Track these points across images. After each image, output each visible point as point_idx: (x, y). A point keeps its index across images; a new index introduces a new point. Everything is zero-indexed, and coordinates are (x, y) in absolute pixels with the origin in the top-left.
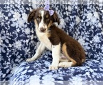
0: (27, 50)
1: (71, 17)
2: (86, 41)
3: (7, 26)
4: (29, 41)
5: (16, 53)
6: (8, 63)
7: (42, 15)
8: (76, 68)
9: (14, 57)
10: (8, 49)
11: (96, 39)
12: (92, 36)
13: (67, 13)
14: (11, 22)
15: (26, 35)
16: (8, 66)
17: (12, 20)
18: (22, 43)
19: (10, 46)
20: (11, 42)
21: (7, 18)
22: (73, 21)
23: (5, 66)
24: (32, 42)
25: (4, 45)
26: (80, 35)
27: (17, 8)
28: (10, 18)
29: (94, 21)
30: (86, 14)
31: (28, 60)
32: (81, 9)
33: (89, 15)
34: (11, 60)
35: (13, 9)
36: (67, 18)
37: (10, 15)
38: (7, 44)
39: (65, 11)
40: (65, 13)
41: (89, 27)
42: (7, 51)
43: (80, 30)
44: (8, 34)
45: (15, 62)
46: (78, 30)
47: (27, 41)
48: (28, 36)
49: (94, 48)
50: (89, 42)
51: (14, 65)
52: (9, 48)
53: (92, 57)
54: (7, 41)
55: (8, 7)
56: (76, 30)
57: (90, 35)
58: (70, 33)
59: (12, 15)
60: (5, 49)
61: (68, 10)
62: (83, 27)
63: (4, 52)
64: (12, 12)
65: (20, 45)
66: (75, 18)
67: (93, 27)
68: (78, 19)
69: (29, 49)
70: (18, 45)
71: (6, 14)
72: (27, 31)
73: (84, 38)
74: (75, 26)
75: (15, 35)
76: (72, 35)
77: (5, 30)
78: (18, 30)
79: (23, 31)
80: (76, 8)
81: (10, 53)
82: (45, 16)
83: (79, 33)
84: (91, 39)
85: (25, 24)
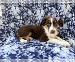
0: (17, 29)
1: (49, 8)
3: (6, 14)
5: (10, 29)
7: (52, 22)
10: (6, 27)
14: (9, 12)
17: (10, 10)
18: (15, 24)
19: (7, 25)
21: (7, 9)
24: (21, 24)
25: (4, 25)
36: (47, 9)
47: (18, 23)
48: (19, 21)
54: (6, 23)
60: (4, 27)
65: (13, 25)
66: (52, 9)
68: (54, 10)
72: (19, 17)
75: (10, 20)
77: (5, 16)
78: (13, 17)
81: (7, 30)
85: (17, 13)
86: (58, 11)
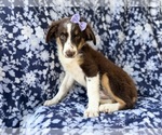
0: (45, 87)
1: (111, 32)
2: (135, 69)
4: (48, 72)
5: (27, 91)
6: (15, 109)
7: (69, 31)
8: (126, 112)
9: (24, 100)
10: (14, 87)
11: (151, 65)
12: (144, 60)
13: (105, 27)
14: (18, 43)
15: (43, 63)
16: (14, 115)
17: (20, 38)
19: (17, 80)
20: (19, 74)
22: (114, 38)
23: (10, 115)
24: (52, 73)
26: (125, 60)
27: (26, 19)
28: (16, 35)
29: (145, 37)
30: (132, 28)
31: (47, 103)
32: (125, 19)
33: (138, 29)
34: (19, 103)
35: (20, 21)
36: (105, 34)
37: (15, 30)
38: (12, 79)
39: (101, 23)
40: (101, 27)
41: (139, 47)
42: (12, 90)
43: (126, 53)
44: (13, 62)
45: (26, 108)
46: (121, 52)
47: (45, 72)
48: (46, 65)
49: (148, 79)
50: (139, 70)
51: (25, 112)
52: (16, 84)
53: (147, 94)
54: (12, 74)
55: (13, 18)
56: (119, 53)
57: (141, 59)
58: (110, 57)
59: (20, 30)
60: (9, 86)
61: (105, 22)
62: (130, 47)
63: (8, 91)
64: (19, 25)
65: (34, 79)
66: (117, 34)
67: (144, 47)
68: (121, 35)
69: (48, 85)
70: (30, 78)
71: (10, 29)
72: (45, 56)
73: (132, 64)
74: (118, 46)
75: (24, 64)
76: (113, 60)
77: (9, 55)
78: (30, 55)
79: (38, 56)
80: (118, 17)
81: (18, 93)
82: (73, 32)
83: (124, 56)
84: (142, 65)
85: (41, 44)
86: (128, 38)
